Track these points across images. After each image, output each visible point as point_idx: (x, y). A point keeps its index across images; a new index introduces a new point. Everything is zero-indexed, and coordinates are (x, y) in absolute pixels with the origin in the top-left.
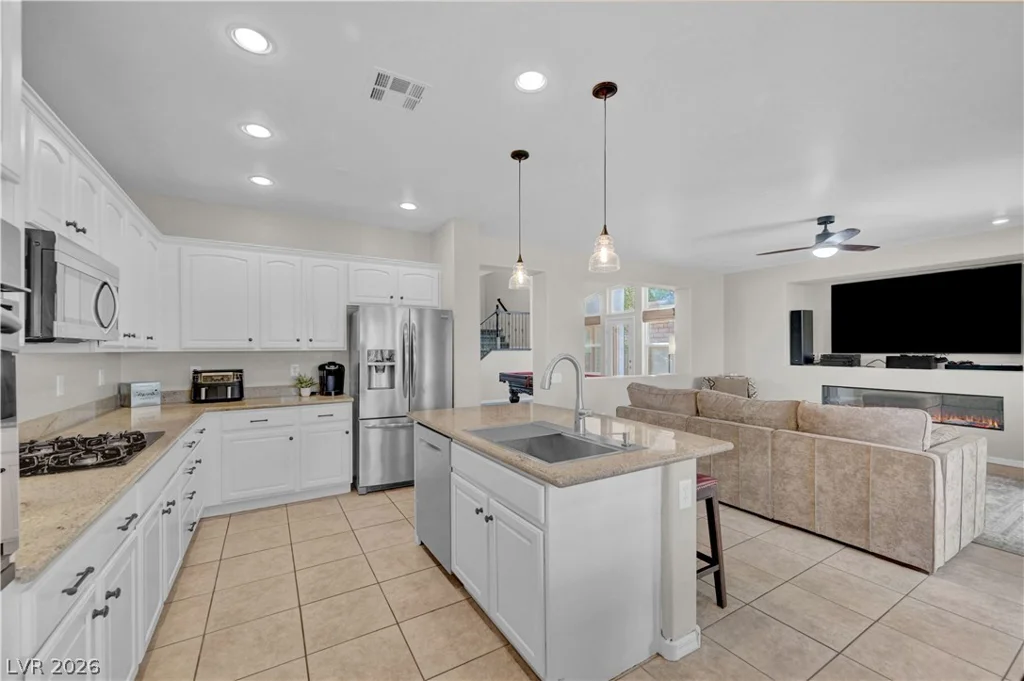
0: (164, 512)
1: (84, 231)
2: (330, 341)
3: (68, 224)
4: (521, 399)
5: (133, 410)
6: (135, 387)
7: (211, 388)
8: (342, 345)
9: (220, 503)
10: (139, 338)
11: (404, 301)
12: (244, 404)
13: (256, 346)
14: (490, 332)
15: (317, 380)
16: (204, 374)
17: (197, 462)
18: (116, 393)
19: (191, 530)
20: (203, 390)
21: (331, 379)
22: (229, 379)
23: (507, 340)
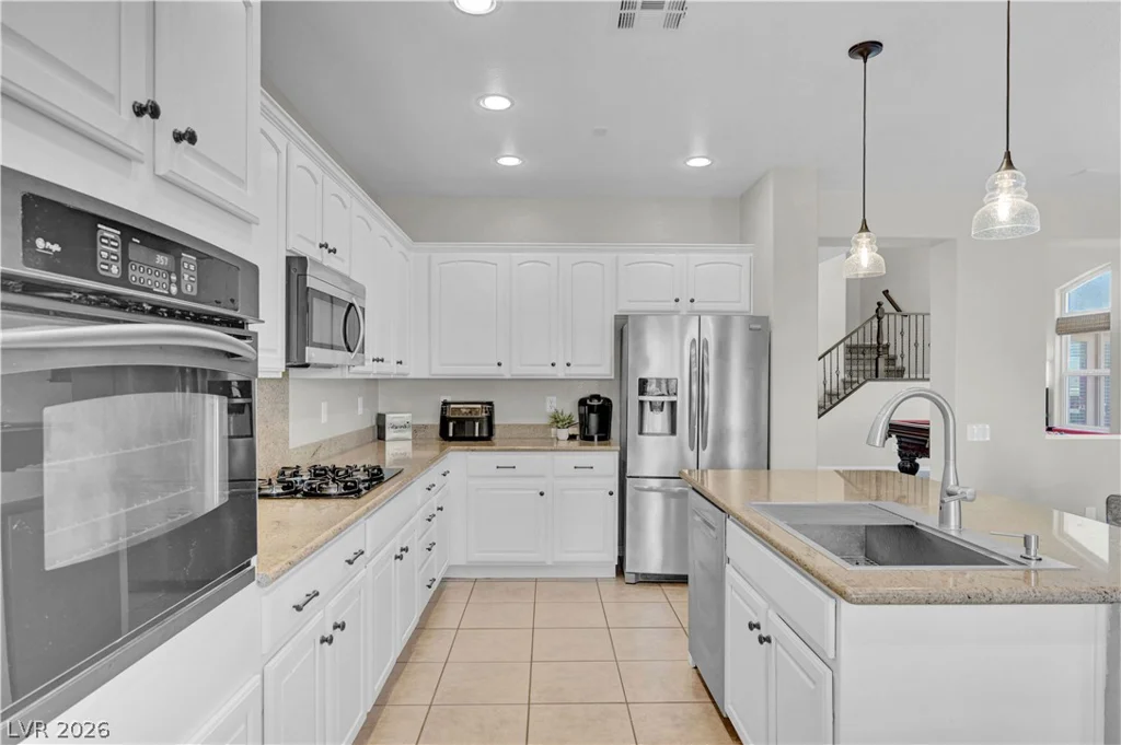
0: (397, 557)
1: (334, 251)
2: (593, 365)
3: (321, 246)
4: (921, 469)
5: (387, 443)
6: (390, 419)
7: (460, 423)
8: (608, 372)
9: (464, 563)
10: (389, 362)
11: (696, 306)
12: (494, 445)
13: (505, 372)
14: (863, 349)
15: (576, 419)
16: (452, 406)
17: (439, 509)
18: (374, 423)
19: (429, 587)
20: (451, 424)
21: (593, 418)
22: (477, 413)
23: (899, 363)
